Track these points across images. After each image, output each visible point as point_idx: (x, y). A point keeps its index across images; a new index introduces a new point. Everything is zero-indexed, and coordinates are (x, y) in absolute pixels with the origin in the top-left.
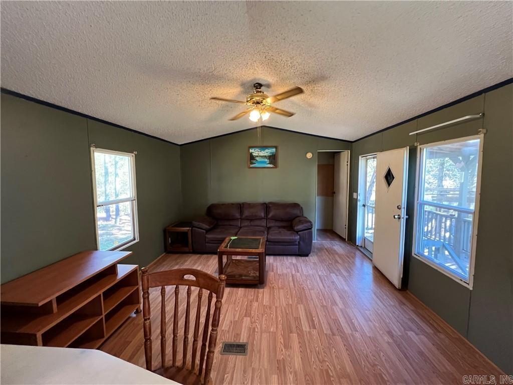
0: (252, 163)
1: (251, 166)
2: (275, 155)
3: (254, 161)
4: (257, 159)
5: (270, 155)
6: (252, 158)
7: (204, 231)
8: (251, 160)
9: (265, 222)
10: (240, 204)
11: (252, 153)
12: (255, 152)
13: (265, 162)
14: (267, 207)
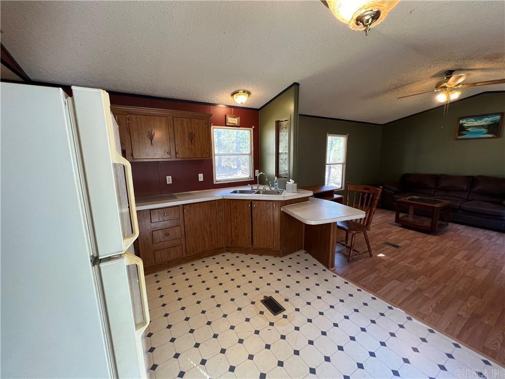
0: (460, 135)
1: (459, 137)
2: (498, 123)
3: (464, 133)
4: (469, 129)
5: (490, 123)
6: (462, 129)
7: (393, 192)
8: (459, 131)
9: (467, 195)
10: (437, 176)
11: (462, 124)
12: (468, 123)
13: (481, 133)
14: (473, 180)
